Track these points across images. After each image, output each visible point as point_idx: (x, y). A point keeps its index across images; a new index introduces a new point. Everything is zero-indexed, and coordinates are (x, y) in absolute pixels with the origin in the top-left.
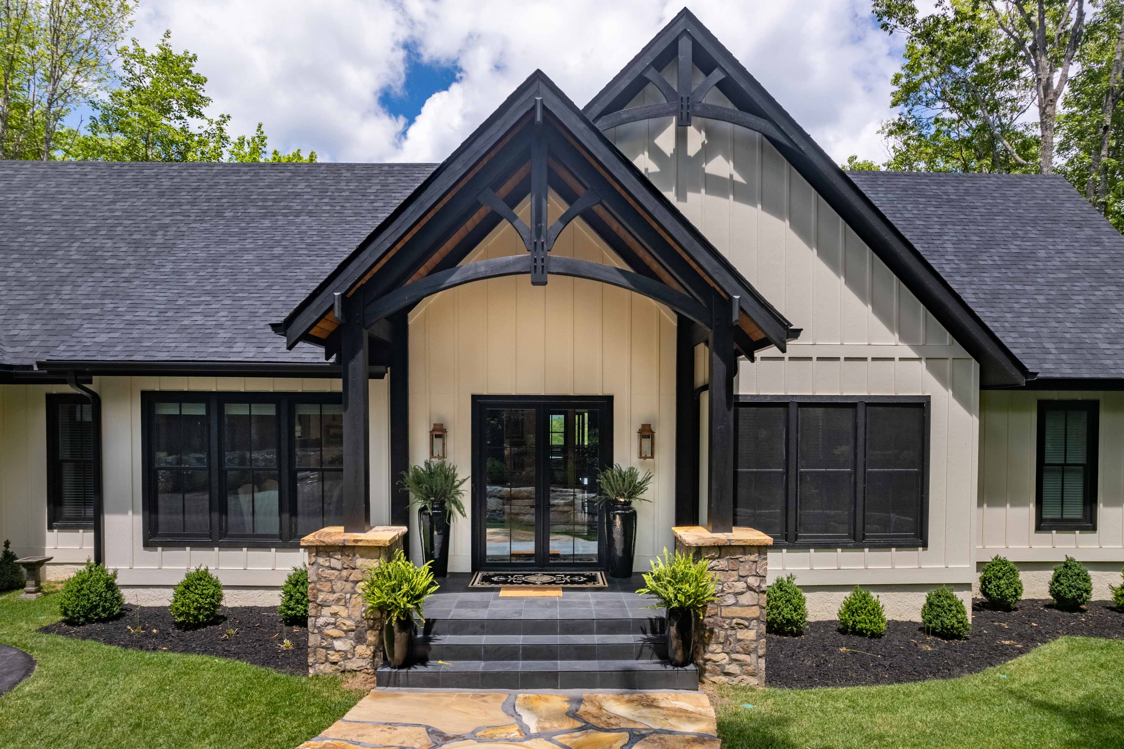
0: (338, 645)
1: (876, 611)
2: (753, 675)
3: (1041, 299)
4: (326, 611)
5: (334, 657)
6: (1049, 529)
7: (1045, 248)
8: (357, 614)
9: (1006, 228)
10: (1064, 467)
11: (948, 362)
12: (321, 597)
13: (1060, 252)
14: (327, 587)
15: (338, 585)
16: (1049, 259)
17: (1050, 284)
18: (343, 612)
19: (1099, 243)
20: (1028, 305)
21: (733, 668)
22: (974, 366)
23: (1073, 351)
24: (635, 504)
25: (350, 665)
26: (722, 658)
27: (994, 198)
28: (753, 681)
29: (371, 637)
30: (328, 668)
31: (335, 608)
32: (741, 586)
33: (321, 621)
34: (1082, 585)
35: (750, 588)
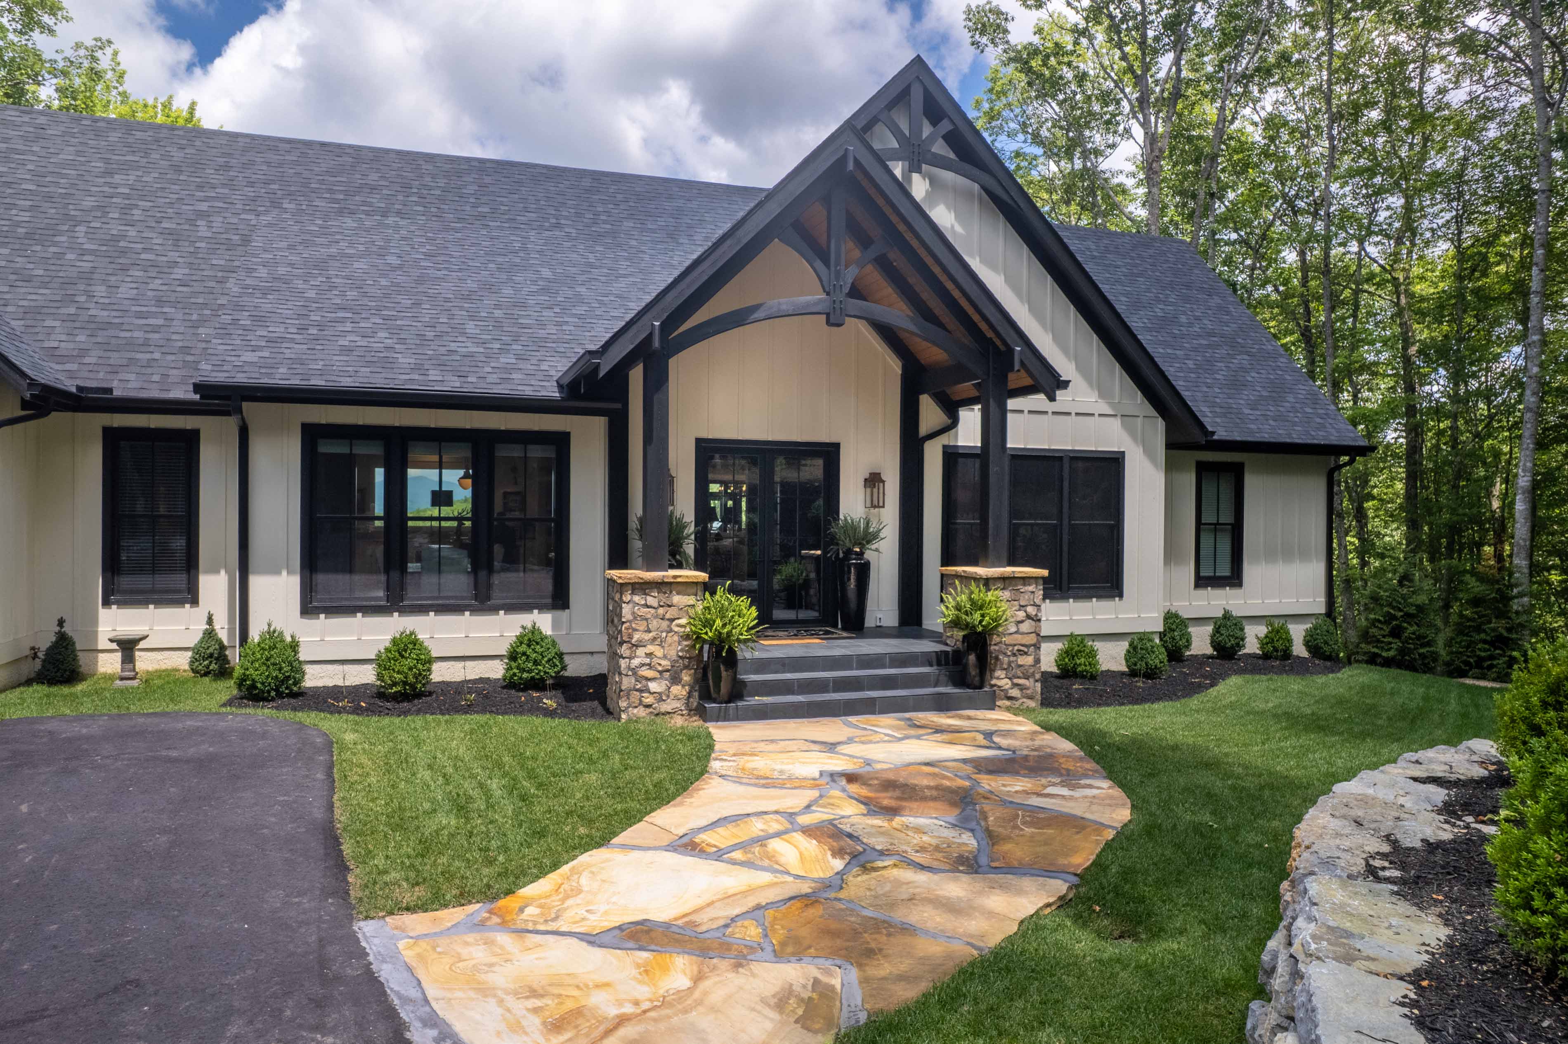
0: (653, 686)
1: (1092, 654)
2: (1031, 698)
3: (1190, 363)
4: (641, 652)
5: (649, 700)
6: (1205, 586)
7: (1184, 313)
8: (673, 653)
9: (1148, 290)
10: (1216, 527)
11: (1139, 421)
12: (636, 637)
13: (1198, 319)
14: (642, 626)
15: (654, 624)
16: (1191, 325)
17: (1195, 350)
18: (659, 652)
19: (1228, 313)
20: (1181, 370)
21: (1015, 693)
22: (1160, 424)
23: (1224, 415)
24: (869, 555)
25: (665, 707)
26: (1005, 683)
27: (1132, 258)
28: (1032, 704)
29: (686, 677)
30: (641, 712)
31: (650, 648)
32: (1021, 615)
33: (636, 662)
34: (1239, 634)
35: (1029, 617)
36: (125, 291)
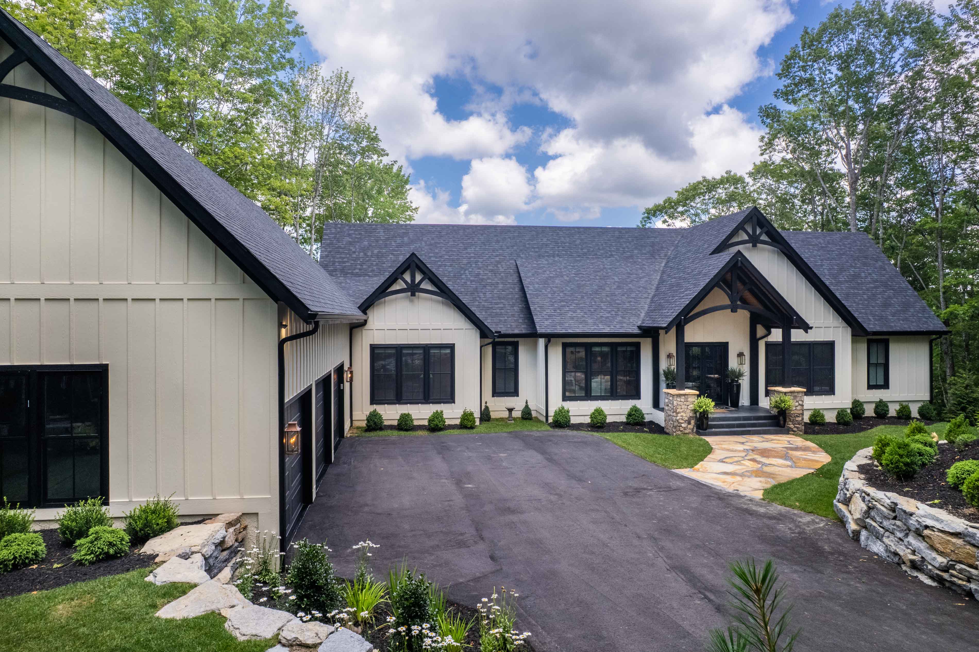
0: (683, 425)
2: (801, 431)
4: (679, 415)
5: (682, 429)
6: (872, 389)
8: (688, 416)
10: (876, 365)
11: (841, 329)
12: (678, 410)
14: (680, 407)
15: (683, 407)
18: (684, 415)
21: (795, 429)
22: (849, 330)
25: (686, 431)
26: (792, 426)
28: (801, 433)
29: (693, 422)
30: (679, 433)
31: (682, 414)
32: (797, 404)
33: (678, 418)
34: (886, 409)
35: (799, 405)
36: (488, 295)
